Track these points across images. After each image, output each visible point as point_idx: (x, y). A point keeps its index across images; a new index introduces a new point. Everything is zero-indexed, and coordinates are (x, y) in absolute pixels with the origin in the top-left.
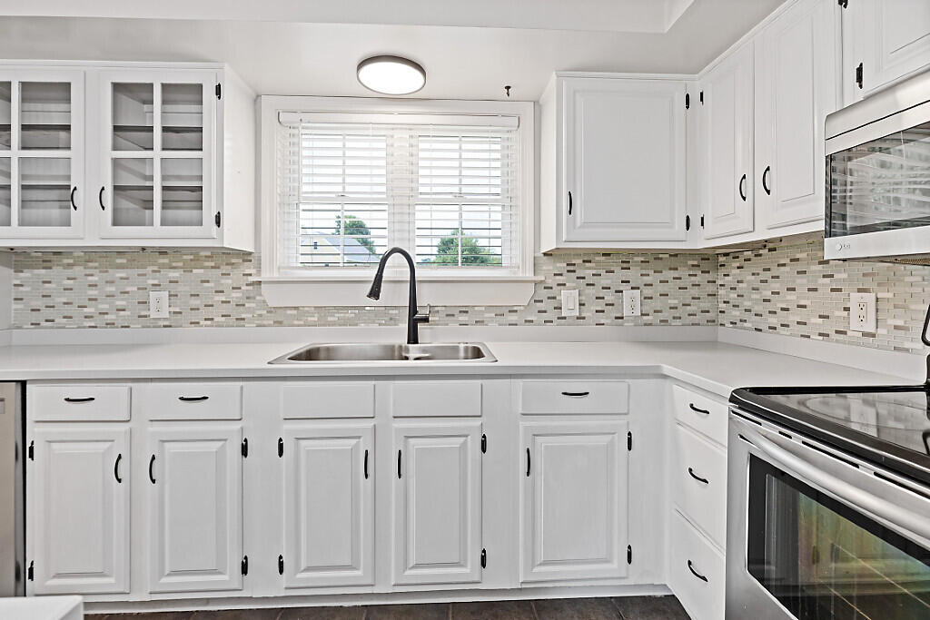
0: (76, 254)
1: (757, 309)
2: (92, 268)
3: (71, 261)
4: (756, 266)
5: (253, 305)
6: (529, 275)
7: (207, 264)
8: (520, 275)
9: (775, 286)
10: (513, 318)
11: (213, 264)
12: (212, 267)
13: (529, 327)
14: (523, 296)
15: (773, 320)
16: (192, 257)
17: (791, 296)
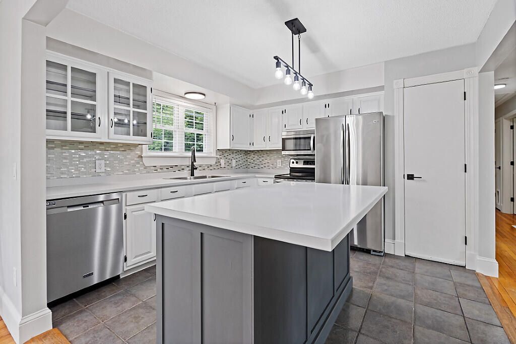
0: (55, 142)
1: (258, 164)
2: (66, 149)
3: (53, 146)
4: (258, 154)
5: (139, 165)
6: (215, 155)
7: (121, 149)
8: (212, 155)
9: (263, 158)
10: (211, 168)
11: (123, 149)
12: (123, 151)
13: (215, 170)
14: (213, 162)
15: (262, 166)
16: (114, 146)
17: (266, 161)
